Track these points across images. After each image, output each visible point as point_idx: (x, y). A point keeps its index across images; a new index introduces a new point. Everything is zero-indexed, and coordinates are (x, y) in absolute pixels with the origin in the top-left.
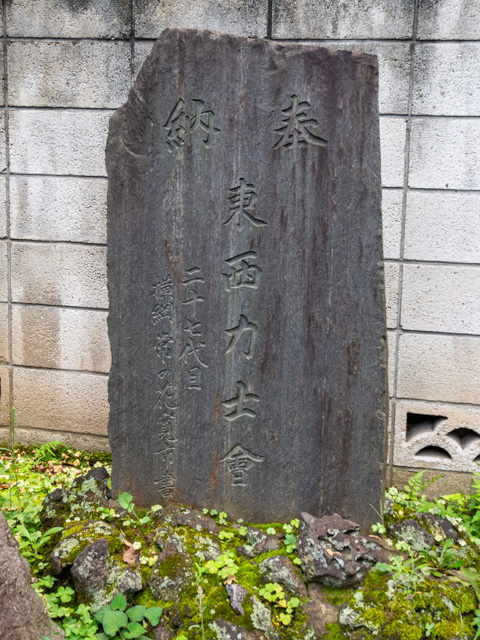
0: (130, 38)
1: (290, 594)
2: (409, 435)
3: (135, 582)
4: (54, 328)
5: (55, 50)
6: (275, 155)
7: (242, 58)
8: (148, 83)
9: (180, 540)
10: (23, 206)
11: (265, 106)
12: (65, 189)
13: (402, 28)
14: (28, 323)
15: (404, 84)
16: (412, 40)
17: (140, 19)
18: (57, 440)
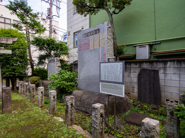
0: (140, 67)
1: (151, 109)
2: (166, 101)
3: (139, 106)
4: (134, 89)
5: (134, 68)
6: (150, 77)
7: (148, 70)
8: (141, 72)
9: (143, 105)
10: (132, 80)
11: (149, 74)
12: (135, 79)
13: (164, 66)
14: (132, 89)
15: (164, 71)
16: (165, 67)
17: (141, 66)
18: (134, 98)
